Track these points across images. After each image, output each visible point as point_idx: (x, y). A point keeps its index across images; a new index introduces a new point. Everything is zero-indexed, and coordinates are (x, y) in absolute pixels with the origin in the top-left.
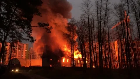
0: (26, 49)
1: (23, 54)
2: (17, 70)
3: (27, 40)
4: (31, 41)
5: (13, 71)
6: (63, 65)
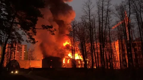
0: (25, 51)
1: (21, 55)
2: (16, 72)
3: (29, 42)
4: (32, 43)
5: (12, 72)
6: (64, 66)
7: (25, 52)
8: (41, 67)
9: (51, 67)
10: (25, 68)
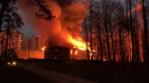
1: (18, 45)
2: (14, 63)
5: (9, 63)
6: (71, 57)
7: (21, 41)
8: (43, 58)
9: (56, 58)
10: (25, 59)
